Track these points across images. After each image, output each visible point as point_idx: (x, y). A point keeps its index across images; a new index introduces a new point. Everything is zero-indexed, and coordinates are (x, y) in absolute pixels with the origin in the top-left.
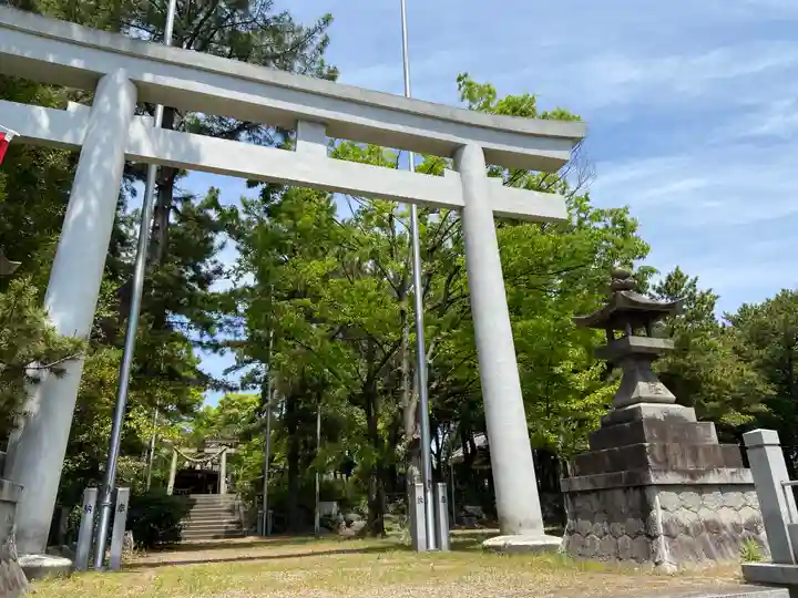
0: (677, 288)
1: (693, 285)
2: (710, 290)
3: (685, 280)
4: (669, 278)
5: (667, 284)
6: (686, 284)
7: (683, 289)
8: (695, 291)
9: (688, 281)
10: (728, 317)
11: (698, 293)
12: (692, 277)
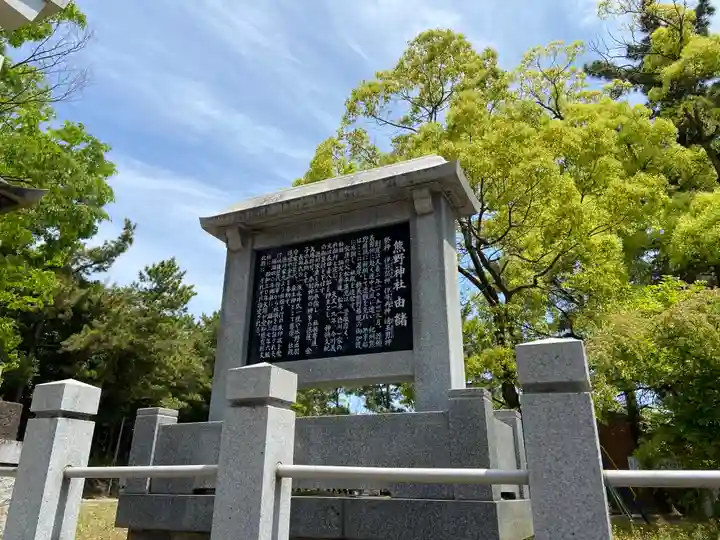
0: (166, 275)
1: (180, 277)
2: (192, 287)
3: (175, 271)
4: (162, 264)
5: (158, 269)
6: (175, 274)
7: (170, 278)
8: (179, 282)
9: (178, 272)
10: (204, 318)
11: (181, 285)
12: (182, 270)
